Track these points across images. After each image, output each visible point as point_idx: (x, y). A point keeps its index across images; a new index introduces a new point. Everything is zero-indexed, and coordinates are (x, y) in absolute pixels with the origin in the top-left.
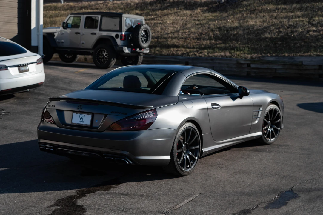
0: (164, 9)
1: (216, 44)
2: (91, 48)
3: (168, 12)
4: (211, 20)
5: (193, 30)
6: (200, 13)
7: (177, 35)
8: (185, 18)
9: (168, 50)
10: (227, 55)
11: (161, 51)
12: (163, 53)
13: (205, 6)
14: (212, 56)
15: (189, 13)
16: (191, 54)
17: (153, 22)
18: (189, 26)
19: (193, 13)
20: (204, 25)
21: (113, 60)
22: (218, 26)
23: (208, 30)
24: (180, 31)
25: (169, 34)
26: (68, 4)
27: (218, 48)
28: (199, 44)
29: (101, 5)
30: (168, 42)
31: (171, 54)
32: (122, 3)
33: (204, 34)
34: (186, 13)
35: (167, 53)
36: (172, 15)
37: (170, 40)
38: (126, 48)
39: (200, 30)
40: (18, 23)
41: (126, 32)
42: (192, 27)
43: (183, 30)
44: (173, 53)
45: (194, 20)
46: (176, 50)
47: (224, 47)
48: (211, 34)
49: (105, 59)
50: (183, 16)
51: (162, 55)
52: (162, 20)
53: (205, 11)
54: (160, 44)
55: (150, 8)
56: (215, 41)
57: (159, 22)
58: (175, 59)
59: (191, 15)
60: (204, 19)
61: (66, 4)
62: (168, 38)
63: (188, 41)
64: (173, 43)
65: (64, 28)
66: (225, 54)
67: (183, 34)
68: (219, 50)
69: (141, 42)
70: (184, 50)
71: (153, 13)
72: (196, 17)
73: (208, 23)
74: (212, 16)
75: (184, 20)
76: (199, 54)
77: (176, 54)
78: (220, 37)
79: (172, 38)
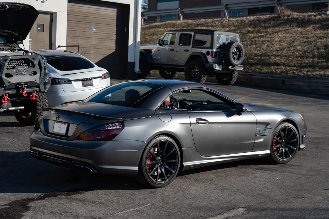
0: (276, 26)
1: (319, 62)
2: (184, 64)
3: (280, 29)
4: (320, 38)
5: (298, 48)
6: (311, 30)
7: (281, 53)
8: (295, 35)
9: (268, 68)
10: (326, 74)
11: (261, 69)
12: (263, 71)
13: (318, 23)
14: (310, 75)
15: (300, 31)
16: (290, 72)
17: (261, 39)
18: (296, 43)
19: (304, 30)
20: (312, 43)
21: (204, 77)
22: (325, 44)
23: (314, 47)
24: (285, 49)
25: (273, 51)
26: (186, 21)
27: (319, 67)
28: (301, 62)
29: (216, 23)
30: (271, 60)
31: (270, 72)
32: (237, 21)
33: (308, 52)
34: (297, 30)
35: (267, 71)
36: (282, 33)
37: (272, 57)
38: (217, 65)
39: (306, 48)
40: (116, 40)
41: (217, 49)
42: (299, 45)
43: (289, 48)
44: (272, 71)
45: (303, 37)
46: (276, 68)
47: (325, 65)
48: (316, 52)
49: (196, 76)
50: (294, 33)
51: (261, 73)
52: (271, 38)
53: (317, 28)
54: (262, 62)
55: (263, 25)
56: (318, 59)
57: (267, 39)
58: (272, 77)
59: (301, 32)
60: (313, 37)
61: (185, 21)
62: (272, 56)
63: (291, 59)
64: (275, 61)
65: (160, 45)
66: (324, 73)
67: (287, 51)
68: (319, 69)
69: (232, 59)
70: (284, 68)
71: (264, 30)
72: (306, 34)
73: (316, 41)
74: (322, 33)
75: (293, 37)
76: (297, 72)
77: (275, 72)
78: (324, 55)
79: (276, 56)
